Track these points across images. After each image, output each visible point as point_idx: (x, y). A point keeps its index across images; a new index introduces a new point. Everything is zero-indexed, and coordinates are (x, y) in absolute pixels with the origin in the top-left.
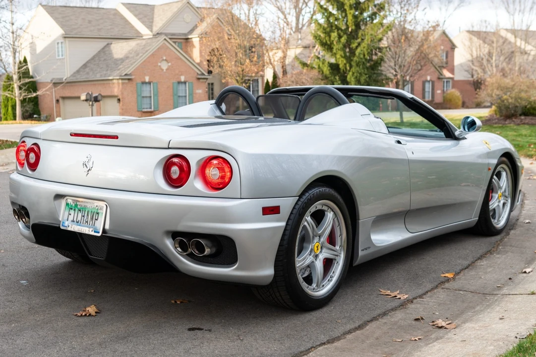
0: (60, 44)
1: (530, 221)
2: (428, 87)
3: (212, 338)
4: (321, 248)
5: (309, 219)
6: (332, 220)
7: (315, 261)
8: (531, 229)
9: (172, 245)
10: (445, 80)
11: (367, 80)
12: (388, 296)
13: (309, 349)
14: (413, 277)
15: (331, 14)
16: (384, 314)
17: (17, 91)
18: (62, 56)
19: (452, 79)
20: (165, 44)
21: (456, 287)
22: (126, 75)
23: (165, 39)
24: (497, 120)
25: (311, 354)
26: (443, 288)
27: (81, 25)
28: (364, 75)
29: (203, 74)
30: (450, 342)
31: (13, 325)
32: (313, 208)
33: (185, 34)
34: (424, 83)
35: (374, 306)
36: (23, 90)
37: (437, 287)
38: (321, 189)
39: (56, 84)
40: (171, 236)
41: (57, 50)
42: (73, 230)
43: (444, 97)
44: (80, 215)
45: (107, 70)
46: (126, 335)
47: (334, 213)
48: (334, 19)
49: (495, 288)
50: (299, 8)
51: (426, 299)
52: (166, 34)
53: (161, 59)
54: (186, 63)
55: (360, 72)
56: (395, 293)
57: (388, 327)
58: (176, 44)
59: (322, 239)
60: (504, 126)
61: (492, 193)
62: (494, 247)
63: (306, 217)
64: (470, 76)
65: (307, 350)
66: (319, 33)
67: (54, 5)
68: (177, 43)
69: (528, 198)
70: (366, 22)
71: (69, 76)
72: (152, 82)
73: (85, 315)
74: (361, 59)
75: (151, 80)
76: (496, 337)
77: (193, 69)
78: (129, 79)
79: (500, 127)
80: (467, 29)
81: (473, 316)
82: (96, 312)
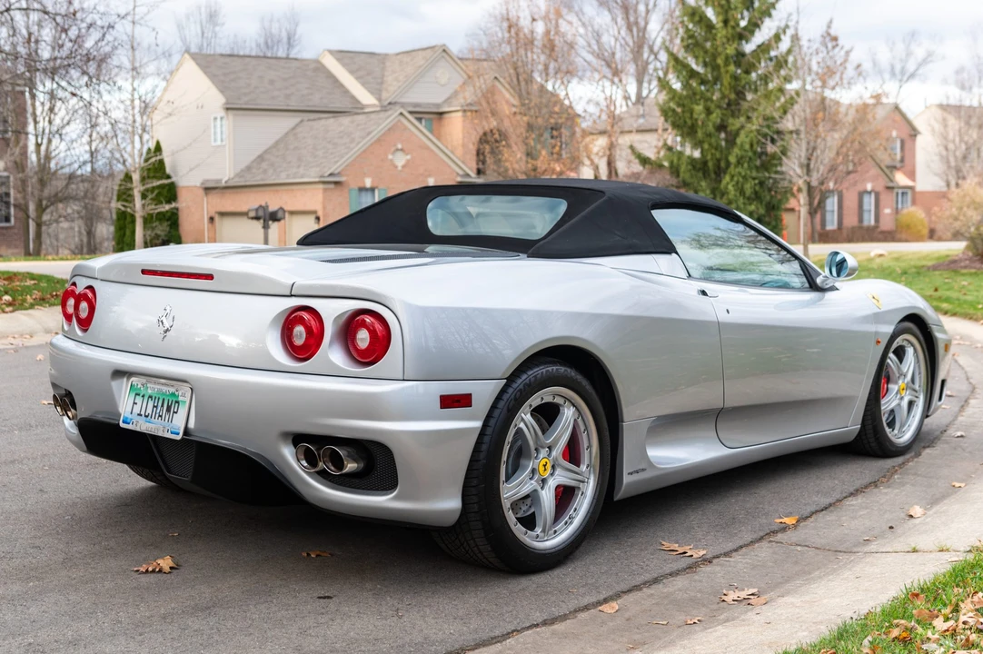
0: (219, 120)
1: (963, 434)
2: (869, 202)
3: (352, 612)
4: (553, 467)
5: (528, 417)
6: (572, 421)
7: (539, 489)
8: (961, 447)
9: (292, 455)
10: (900, 191)
11: (757, 188)
12: (672, 553)
13: (508, 633)
14: (726, 524)
15: (693, 74)
16: (656, 581)
17: (138, 202)
18: (222, 140)
19: (912, 188)
20: (402, 124)
21: (794, 539)
22: (331, 175)
23: (401, 114)
24: (967, 262)
25: (508, 641)
26: (771, 541)
27: (256, 88)
28: (750, 180)
29: (468, 175)
30: (744, 625)
31: (31, 584)
32: (536, 399)
33: (438, 105)
34: (861, 195)
35: (642, 568)
36: (148, 199)
37: (761, 538)
38: (550, 369)
39: (208, 190)
40: (291, 441)
41: (212, 130)
42: (138, 429)
43: (896, 220)
44: (151, 404)
45: (299, 167)
46: (210, 605)
47: (577, 409)
48: (699, 81)
49: (860, 543)
50: (642, 61)
51: (736, 557)
52: (403, 105)
53: (393, 149)
54: (436, 155)
55: (743, 174)
56: (686, 548)
57: (654, 602)
58: (421, 123)
59: (554, 453)
60: (979, 272)
61: (887, 384)
62: (884, 477)
63: (523, 415)
64: (943, 184)
65: (503, 635)
66: (672, 105)
67: (212, 52)
68: (423, 121)
69: (978, 396)
70: (756, 87)
71: (232, 176)
72: (377, 187)
73: (153, 571)
74: (746, 151)
75: (375, 185)
76: (820, 618)
77: (449, 167)
78: (336, 183)
79: (971, 274)
80: (938, 102)
81: (802, 585)
82: (171, 568)
